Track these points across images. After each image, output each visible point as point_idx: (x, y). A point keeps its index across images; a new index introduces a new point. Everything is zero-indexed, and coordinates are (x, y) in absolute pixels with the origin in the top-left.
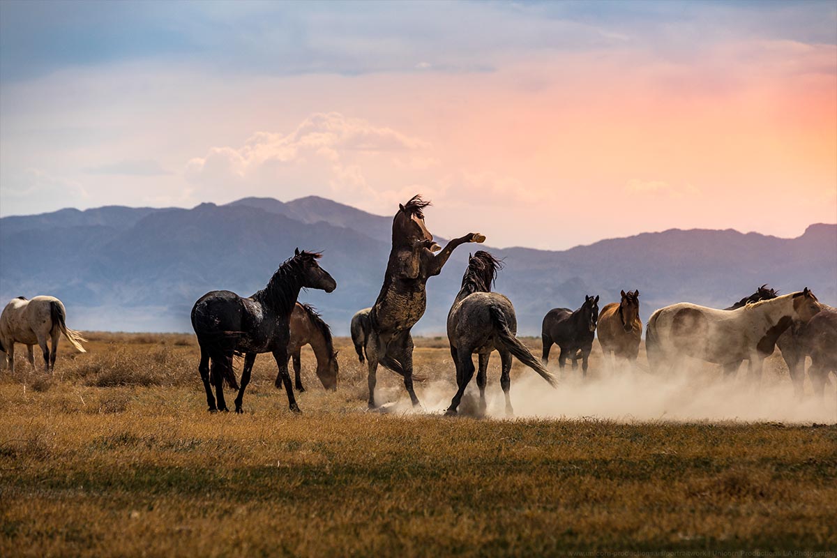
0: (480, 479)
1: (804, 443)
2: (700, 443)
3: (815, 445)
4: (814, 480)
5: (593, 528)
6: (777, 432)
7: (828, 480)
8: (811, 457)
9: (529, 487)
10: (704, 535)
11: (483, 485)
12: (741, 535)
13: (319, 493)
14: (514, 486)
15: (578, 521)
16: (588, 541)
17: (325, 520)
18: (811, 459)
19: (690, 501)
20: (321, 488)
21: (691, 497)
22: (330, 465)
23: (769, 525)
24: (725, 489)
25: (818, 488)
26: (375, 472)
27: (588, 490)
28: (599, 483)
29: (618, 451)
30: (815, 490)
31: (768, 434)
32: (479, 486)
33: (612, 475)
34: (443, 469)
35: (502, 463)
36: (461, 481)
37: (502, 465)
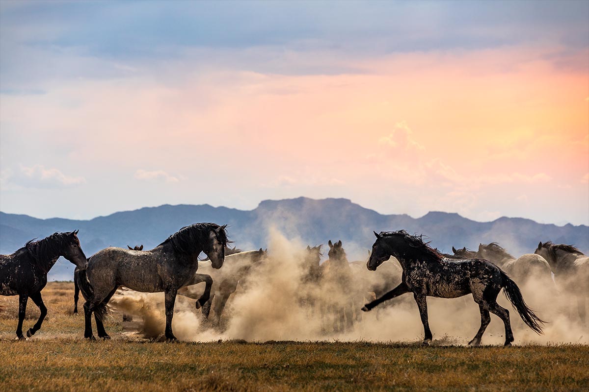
0: (33, 382)
1: (261, 353)
3: (268, 355)
4: (268, 380)
6: (242, 346)
7: (278, 379)
8: (265, 363)
9: (68, 386)
11: (35, 385)
14: (57, 386)
18: (265, 365)
24: (206, 387)
25: (271, 386)
27: (109, 388)
28: (117, 383)
29: (130, 360)
30: (269, 387)
31: (236, 347)
32: (32, 386)
33: (126, 377)
34: (6, 374)
35: (48, 369)
36: (19, 383)
37: (48, 371)
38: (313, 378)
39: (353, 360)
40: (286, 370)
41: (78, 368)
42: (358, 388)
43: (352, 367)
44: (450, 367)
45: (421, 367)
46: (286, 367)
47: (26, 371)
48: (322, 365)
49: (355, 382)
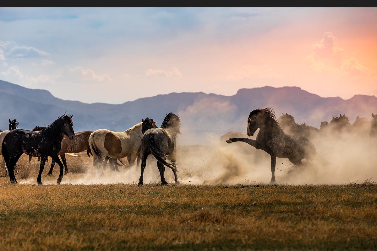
0: (80, 217)
1: (237, 195)
2: (187, 196)
3: (242, 196)
4: (241, 214)
5: (135, 239)
6: (224, 190)
7: (249, 213)
8: (240, 202)
9: (104, 219)
10: (188, 241)
11: (82, 219)
12: (207, 241)
13: (2, 225)
14: (97, 219)
15: (128, 236)
16: (132, 246)
17: (5, 238)
18: (240, 203)
19: (182, 225)
20: (3, 222)
21: (182, 223)
22: (7, 211)
23: (220, 236)
24: (199, 219)
25: (243, 218)
26: (29, 214)
27: (132, 221)
28: (138, 217)
29: (148, 201)
30: (242, 218)
31: (220, 191)
32: (80, 220)
33: (144, 213)
34: (63, 212)
35: (91, 208)
36: (71, 218)
37: (91, 209)
38: (272, 212)
39: (301, 199)
40: (254, 207)
41: (112, 207)
42: (304, 219)
43: (300, 204)
44: (368, 203)
45: (347, 203)
46: (255, 204)
47: (76, 209)
48: (280, 203)
49: (302, 215)
